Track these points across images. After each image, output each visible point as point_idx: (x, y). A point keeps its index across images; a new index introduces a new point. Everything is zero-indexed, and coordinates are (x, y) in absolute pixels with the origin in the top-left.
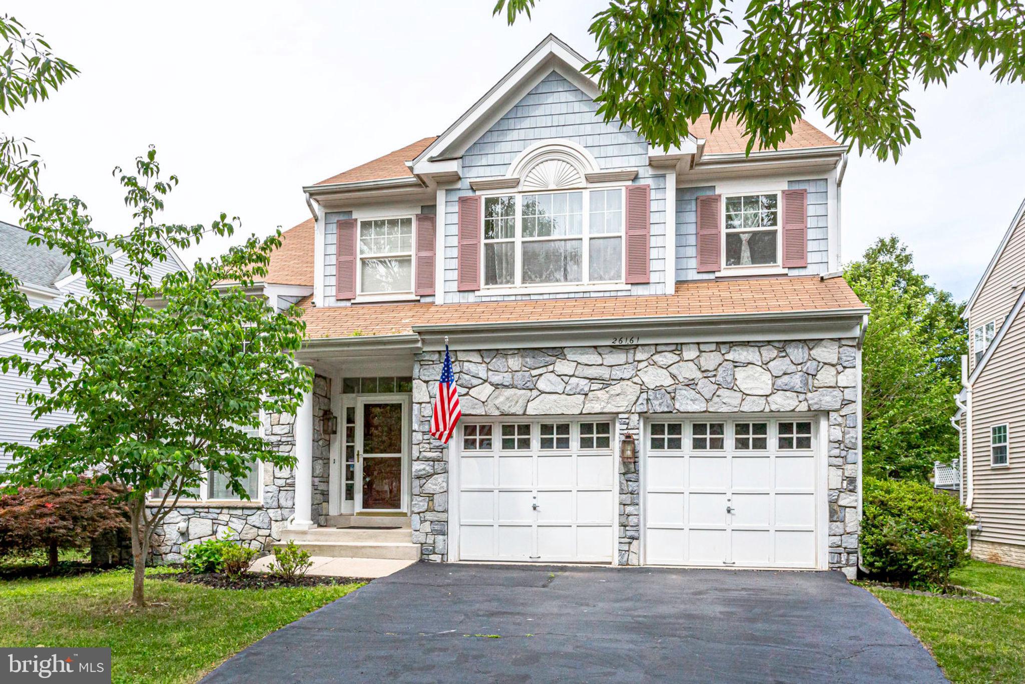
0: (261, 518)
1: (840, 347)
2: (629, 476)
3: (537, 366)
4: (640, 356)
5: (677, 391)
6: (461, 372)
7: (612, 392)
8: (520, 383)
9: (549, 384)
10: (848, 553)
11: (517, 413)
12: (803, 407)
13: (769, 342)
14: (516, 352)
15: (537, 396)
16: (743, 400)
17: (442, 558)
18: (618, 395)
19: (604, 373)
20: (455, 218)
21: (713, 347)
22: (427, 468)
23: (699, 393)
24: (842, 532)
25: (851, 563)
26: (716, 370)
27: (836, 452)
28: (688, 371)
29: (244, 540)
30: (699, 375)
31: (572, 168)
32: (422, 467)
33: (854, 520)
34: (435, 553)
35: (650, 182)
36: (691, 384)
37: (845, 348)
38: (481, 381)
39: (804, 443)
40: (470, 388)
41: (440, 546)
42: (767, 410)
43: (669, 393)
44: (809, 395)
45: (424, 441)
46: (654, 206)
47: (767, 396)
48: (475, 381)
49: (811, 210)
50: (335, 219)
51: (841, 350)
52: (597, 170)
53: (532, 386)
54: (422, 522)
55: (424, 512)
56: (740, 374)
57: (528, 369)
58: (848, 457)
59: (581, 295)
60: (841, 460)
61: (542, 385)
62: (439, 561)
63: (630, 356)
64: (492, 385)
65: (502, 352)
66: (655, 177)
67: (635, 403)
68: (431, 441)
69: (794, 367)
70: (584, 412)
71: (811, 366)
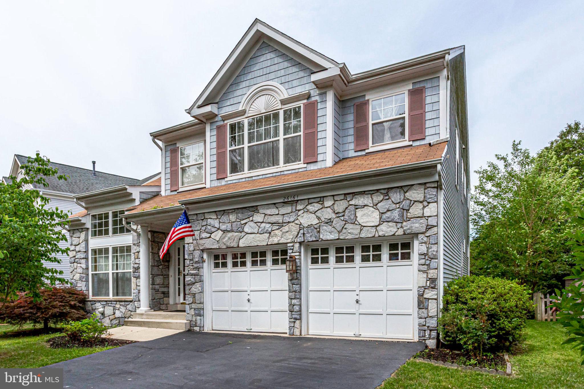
0: (132, 306)
1: (425, 189)
2: (294, 281)
3: (244, 218)
4: (299, 207)
5: (321, 227)
6: (207, 225)
7: (284, 231)
8: (236, 229)
9: (250, 228)
10: (431, 330)
11: (234, 246)
12: (400, 232)
13: (378, 190)
14: (233, 211)
15: (244, 236)
16: (361, 230)
17: (200, 329)
18: (287, 232)
19: (279, 219)
20: (214, 139)
21: (342, 197)
22: (192, 280)
23: (334, 227)
24: (426, 316)
25: (432, 337)
26: (344, 212)
27: (423, 261)
28: (328, 214)
29: (125, 317)
30: (334, 216)
31: (274, 98)
32: (189, 279)
33: (433, 308)
34: (196, 326)
35: (317, 98)
36: (329, 222)
37: (429, 189)
38: (216, 229)
39: (406, 256)
40: (211, 234)
41: (199, 322)
42: (377, 235)
43: (316, 229)
44: (405, 223)
45: (191, 265)
46: (320, 113)
47: (377, 226)
48: (213, 230)
49: (428, 100)
50: (169, 148)
51: (426, 191)
52: (286, 97)
53: (241, 230)
54: (190, 309)
55: (191, 304)
56: (359, 213)
57: (239, 220)
58: (431, 264)
59: (279, 174)
60: (426, 267)
61: (247, 229)
62: (198, 331)
63: (294, 208)
64: (222, 231)
65: (227, 212)
66: (320, 94)
67: (297, 237)
68: (194, 264)
69: (394, 205)
70: (269, 244)
71: (406, 204)
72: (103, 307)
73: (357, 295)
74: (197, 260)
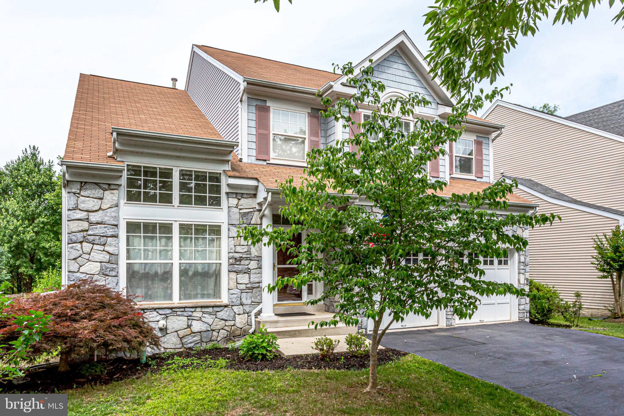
0: (228, 313)
10: (527, 313)
17: (366, 331)
24: (525, 303)
25: (527, 317)
27: (522, 267)
29: (213, 330)
41: (364, 324)
49: (484, 151)
50: (255, 103)
52: (417, 112)
58: (526, 269)
60: (523, 270)
71: (515, 227)
72: (163, 319)
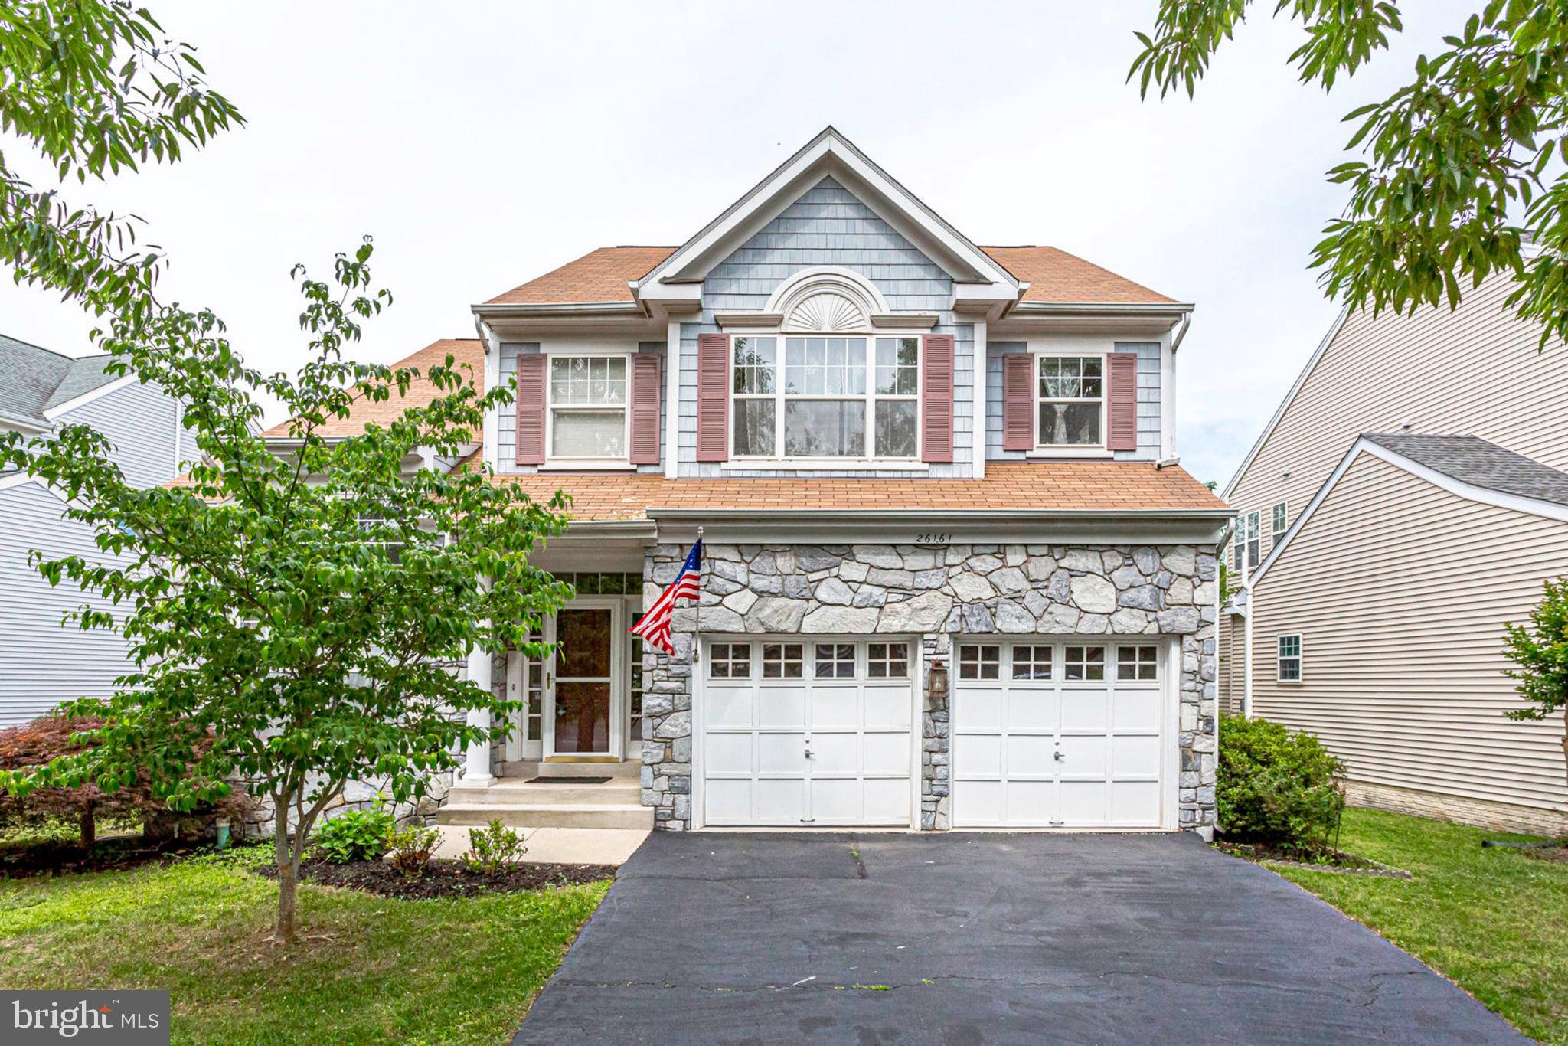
1: (1197, 555)
2: (938, 714)
3: (816, 568)
4: (951, 559)
5: (999, 606)
6: (711, 573)
7: (916, 605)
8: (794, 591)
9: (832, 592)
10: (1204, 810)
11: (789, 630)
12: (1153, 629)
13: (1113, 546)
14: (788, 549)
15: (816, 608)
16: (1080, 618)
17: (684, 825)
18: (923, 609)
19: (906, 580)
20: (694, 363)
21: (1044, 550)
22: (664, 704)
23: (1027, 609)
24: (1197, 783)
25: (1207, 821)
26: (1047, 579)
27: (1191, 685)
28: (1013, 580)
30: (1027, 585)
31: (853, 307)
32: (657, 702)
33: (1209, 767)
34: (674, 819)
35: (953, 331)
36: (1017, 597)
37: (1204, 556)
38: (740, 586)
39: (1148, 673)
40: (724, 596)
41: (681, 809)
42: (1109, 631)
43: (989, 608)
44: (1161, 614)
45: (659, 667)
46: (959, 363)
47: (1110, 614)
48: (731, 587)
49: (1141, 380)
50: (515, 352)
51: (1198, 558)
52: (886, 312)
53: (809, 596)
54: (655, 777)
55: (658, 763)
56: (1077, 585)
57: (804, 572)
58: (1205, 691)
59: (864, 474)
60: (1196, 694)
61: (822, 593)
62: (680, 829)
63: (940, 559)
64: (755, 592)
65: (769, 548)
66: (960, 325)
67: (945, 621)
68: (670, 666)
69: (1142, 578)
70: (878, 631)
71: (1162, 578)
73: (1057, 744)
74: (681, 656)
